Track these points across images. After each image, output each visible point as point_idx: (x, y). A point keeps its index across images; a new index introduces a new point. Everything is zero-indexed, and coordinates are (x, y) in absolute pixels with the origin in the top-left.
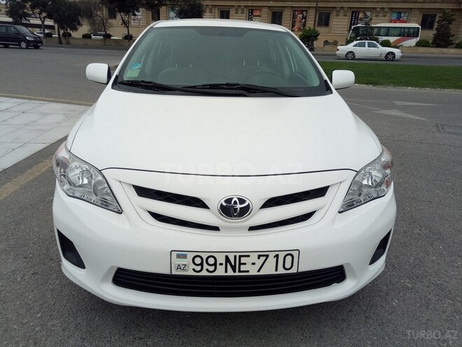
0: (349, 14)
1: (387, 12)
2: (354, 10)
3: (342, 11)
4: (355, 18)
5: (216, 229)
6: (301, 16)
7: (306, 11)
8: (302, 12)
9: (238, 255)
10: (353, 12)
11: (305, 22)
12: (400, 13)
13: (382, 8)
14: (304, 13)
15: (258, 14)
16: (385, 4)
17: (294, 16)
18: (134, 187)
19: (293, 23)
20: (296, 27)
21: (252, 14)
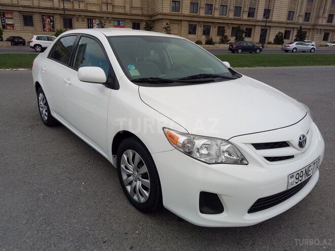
0: (86, 20)
1: (111, 20)
2: (89, 18)
3: (80, 18)
4: (91, 24)
5: (292, 157)
6: (49, 20)
7: (53, 17)
8: (49, 17)
9: (307, 168)
10: (88, 19)
11: (53, 24)
12: (119, 21)
13: (107, 17)
14: (51, 17)
15: (10, 16)
16: (109, 15)
17: (43, 20)
18: (252, 144)
19: (43, 26)
20: (46, 28)
21: (4, 16)
